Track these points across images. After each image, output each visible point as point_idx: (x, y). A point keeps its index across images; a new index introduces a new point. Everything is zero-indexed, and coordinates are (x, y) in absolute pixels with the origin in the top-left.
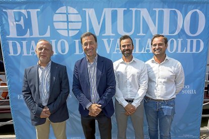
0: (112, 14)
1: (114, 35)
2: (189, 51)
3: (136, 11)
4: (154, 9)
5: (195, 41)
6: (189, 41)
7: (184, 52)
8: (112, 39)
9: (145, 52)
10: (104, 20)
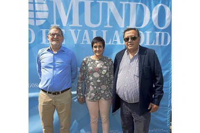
0: (79, 5)
1: (81, 26)
2: (157, 44)
3: (103, 3)
4: (121, 2)
5: (163, 34)
6: (158, 33)
7: (153, 44)
8: (79, 30)
9: (113, 44)
10: (71, 10)
